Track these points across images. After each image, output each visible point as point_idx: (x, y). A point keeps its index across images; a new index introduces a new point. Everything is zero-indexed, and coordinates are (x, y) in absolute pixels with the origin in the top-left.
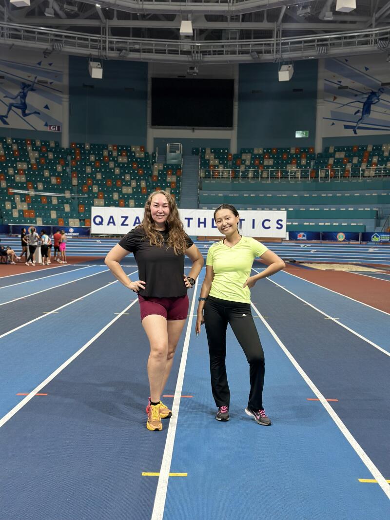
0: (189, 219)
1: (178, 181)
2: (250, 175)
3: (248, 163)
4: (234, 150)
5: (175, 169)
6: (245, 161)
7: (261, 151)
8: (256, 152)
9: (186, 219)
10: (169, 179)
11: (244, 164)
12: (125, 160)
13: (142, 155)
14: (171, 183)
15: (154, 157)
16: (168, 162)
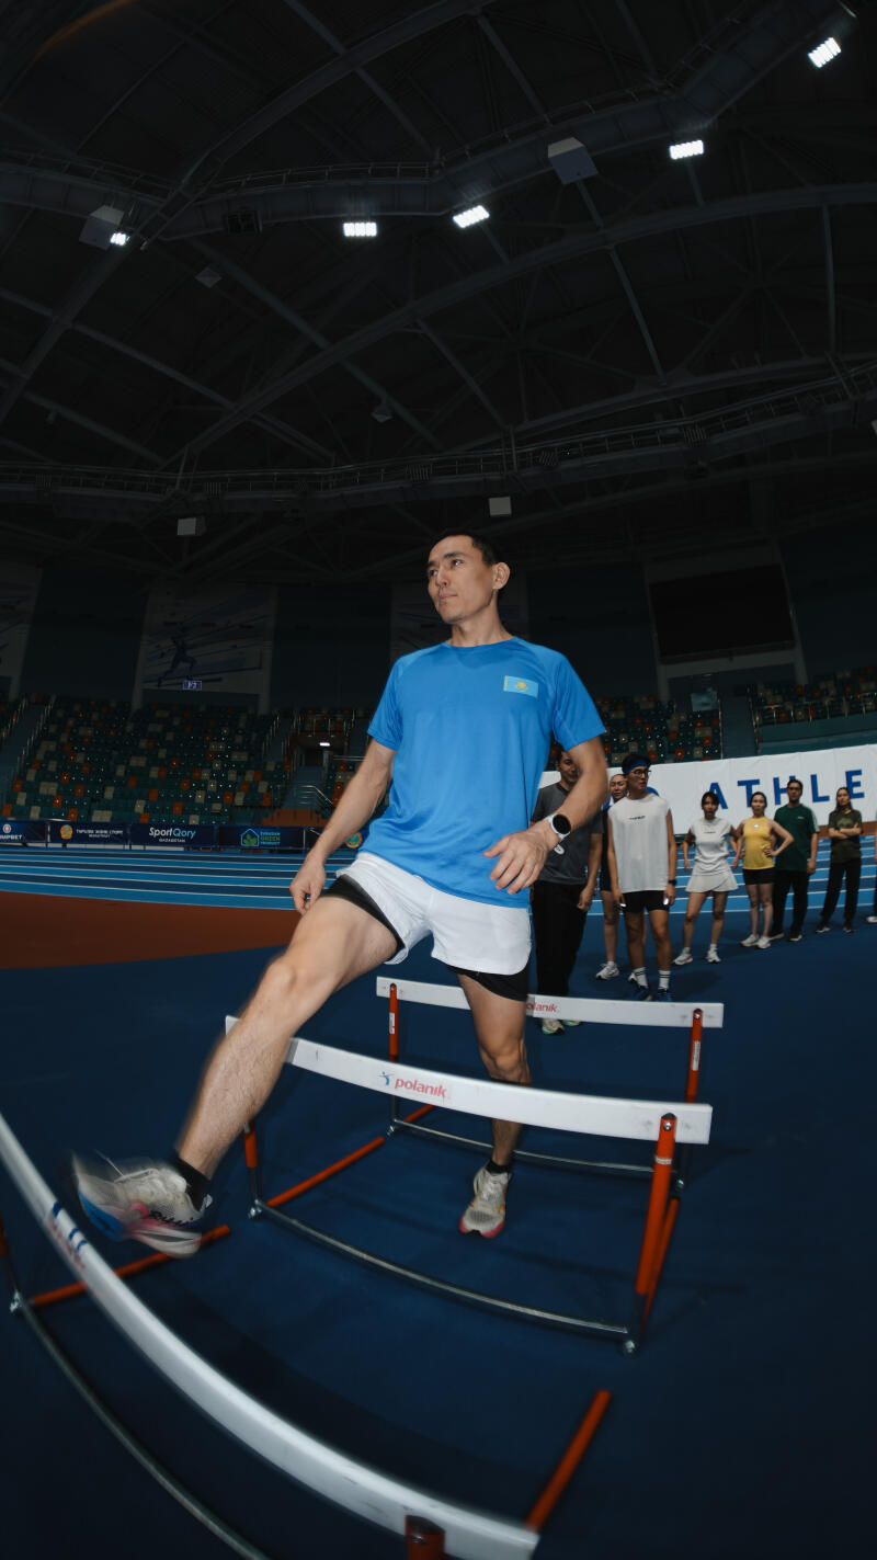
0: (748, 784)
1: (716, 735)
2: (845, 710)
3: (832, 692)
4: (802, 678)
5: (708, 718)
6: (827, 690)
7: (848, 675)
8: (839, 676)
9: (740, 783)
10: (698, 733)
11: (827, 694)
12: (622, 715)
13: (651, 706)
14: (702, 740)
15: (671, 706)
16: (695, 710)
